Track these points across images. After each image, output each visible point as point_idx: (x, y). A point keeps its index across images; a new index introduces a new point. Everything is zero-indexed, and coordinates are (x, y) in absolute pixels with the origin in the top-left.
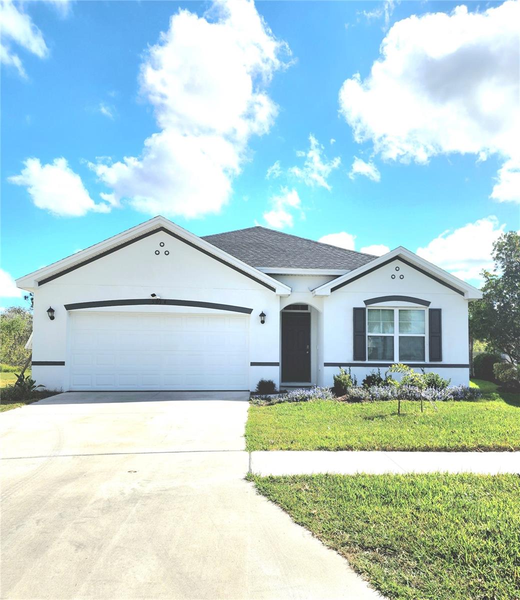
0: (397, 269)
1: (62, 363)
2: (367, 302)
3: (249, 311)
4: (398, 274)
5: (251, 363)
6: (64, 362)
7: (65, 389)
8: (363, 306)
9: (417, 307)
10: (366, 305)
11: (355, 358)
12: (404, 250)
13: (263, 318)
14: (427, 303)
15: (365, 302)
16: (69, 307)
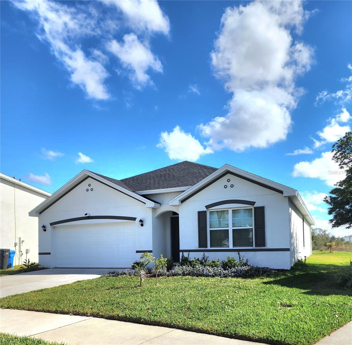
0: (229, 180)
1: (49, 254)
2: (208, 207)
3: (134, 219)
4: (229, 184)
5: (136, 251)
6: (50, 253)
7: (51, 267)
8: (205, 209)
9: (246, 207)
10: (207, 209)
11: (200, 246)
12: (229, 166)
13: (142, 222)
14: (253, 203)
15: (206, 206)
16: (51, 224)
